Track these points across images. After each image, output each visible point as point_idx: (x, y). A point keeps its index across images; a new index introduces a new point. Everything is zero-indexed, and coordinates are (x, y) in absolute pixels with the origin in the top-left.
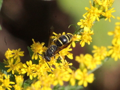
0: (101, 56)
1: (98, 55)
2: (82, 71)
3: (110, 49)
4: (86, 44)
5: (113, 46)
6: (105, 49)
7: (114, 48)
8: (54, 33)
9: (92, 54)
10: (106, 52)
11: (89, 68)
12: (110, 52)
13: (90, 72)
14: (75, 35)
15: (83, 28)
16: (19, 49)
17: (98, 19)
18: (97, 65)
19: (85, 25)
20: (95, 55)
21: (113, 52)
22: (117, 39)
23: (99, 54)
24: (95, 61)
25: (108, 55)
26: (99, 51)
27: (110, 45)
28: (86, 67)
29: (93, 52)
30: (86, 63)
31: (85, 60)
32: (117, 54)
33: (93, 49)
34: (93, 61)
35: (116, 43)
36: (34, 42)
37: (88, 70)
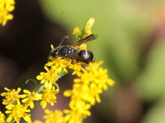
1: (51, 122)
3: (68, 114)
5: (71, 109)
6: (61, 114)
7: (72, 113)
8: (6, 89)
10: (62, 118)
12: (67, 118)
14: (34, 93)
15: (44, 84)
19: (46, 79)
20: (47, 122)
21: (71, 118)
22: (76, 101)
23: (53, 120)
25: (65, 122)
26: (52, 116)
29: (45, 117)
32: (76, 120)
35: (74, 106)
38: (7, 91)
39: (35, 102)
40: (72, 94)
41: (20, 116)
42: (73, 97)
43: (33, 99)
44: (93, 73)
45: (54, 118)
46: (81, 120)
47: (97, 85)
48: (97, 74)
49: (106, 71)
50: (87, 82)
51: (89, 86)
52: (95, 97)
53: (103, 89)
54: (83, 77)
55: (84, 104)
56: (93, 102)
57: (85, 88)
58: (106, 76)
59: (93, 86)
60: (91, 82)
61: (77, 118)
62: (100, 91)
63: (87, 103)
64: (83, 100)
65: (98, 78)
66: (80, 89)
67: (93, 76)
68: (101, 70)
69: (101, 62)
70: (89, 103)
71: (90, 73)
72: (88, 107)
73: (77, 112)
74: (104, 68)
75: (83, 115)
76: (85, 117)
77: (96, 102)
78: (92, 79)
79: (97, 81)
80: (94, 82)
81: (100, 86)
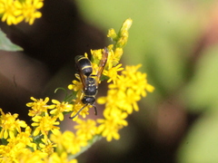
0: (86, 133)
1: (82, 133)
2: (59, 155)
7: (107, 122)
8: (32, 98)
9: (74, 131)
10: (95, 128)
11: (69, 151)
12: (101, 128)
13: (72, 157)
14: (63, 103)
18: (81, 148)
20: (78, 132)
21: (105, 129)
22: (111, 109)
23: (85, 131)
24: (79, 141)
25: (98, 132)
26: (84, 126)
28: (65, 149)
30: (65, 144)
31: (64, 140)
32: (110, 131)
34: (76, 141)
35: (109, 115)
36: (2, 113)
37: (69, 154)
38: (33, 101)
39: (64, 113)
40: (107, 102)
41: (48, 129)
42: (107, 105)
43: (62, 110)
44: (130, 78)
45: (86, 128)
46: (116, 130)
47: (135, 91)
48: (134, 78)
49: (145, 75)
50: (123, 88)
51: (126, 92)
52: (132, 105)
53: (141, 96)
54: (119, 82)
55: (119, 112)
56: (130, 111)
57: (121, 94)
58: (145, 81)
59: (130, 92)
60: (128, 88)
61: (112, 128)
62: (138, 98)
63: (124, 111)
64: (119, 108)
65: (136, 83)
66: (115, 96)
67: (130, 81)
68: (139, 74)
69: (139, 66)
70: (126, 111)
71: (127, 78)
72: (125, 115)
73: (112, 121)
74: (142, 73)
75: (119, 125)
76: (121, 127)
77: (134, 110)
78: (129, 85)
79: (135, 87)
80: (131, 88)
81: (138, 92)
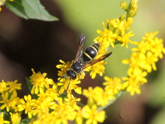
0: (113, 89)
1: (110, 88)
2: (91, 108)
3: (126, 81)
4: (98, 75)
5: (129, 77)
6: (119, 81)
7: (130, 79)
8: (61, 61)
9: (103, 87)
10: (120, 85)
11: (98, 104)
12: (125, 85)
13: (101, 109)
16: (16, 81)
17: (113, 45)
20: (106, 88)
21: (129, 85)
22: (134, 68)
23: (112, 87)
24: (107, 96)
25: (123, 88)
26: (111, 82)
27: (125, 76)
28: (95, 103)
29: (105, 84)
30: (96, 98)
31: (95, 94)
32: (133, 87)
33: (105, 81)
34: (105, 96)
35: (132, 73)
36: (34, 72)
37: (99, 107)
40: (131, 62)
41: (72, 88)
42: (131, 65)
44: (150, 43)
45: (113, 85)
46: (138, 86)
47: (153, 53)
48: (153, 43)
49: (161, 41)
50: (144, 51)
51: (146, 55)
52: (151, 65)
53: (159, 58)
54: (140, 46)
55: (140, 71)
56: (149, 70)
57: (142, 56)
58: (162, 45)
59: (149, 54)
60: (147, 51)
61: (135, 84)
62: (156, 60)
63: (144, 70)
64: (140, 68)
65: (154, 47)
66: (137, 57)
67: (149, 45)
68: (157, 39)
69: (156, 33)
70: (146, 71)
71: (147, 43)
72: (145, 74)
73: (134, 79)
74: (159, 39)
75: (141, 82)
76: (143, 83)
77: (153, 70)
78: (148, 48)
79: (153, 50)
80: (150, 51)
81: (156, 55)
